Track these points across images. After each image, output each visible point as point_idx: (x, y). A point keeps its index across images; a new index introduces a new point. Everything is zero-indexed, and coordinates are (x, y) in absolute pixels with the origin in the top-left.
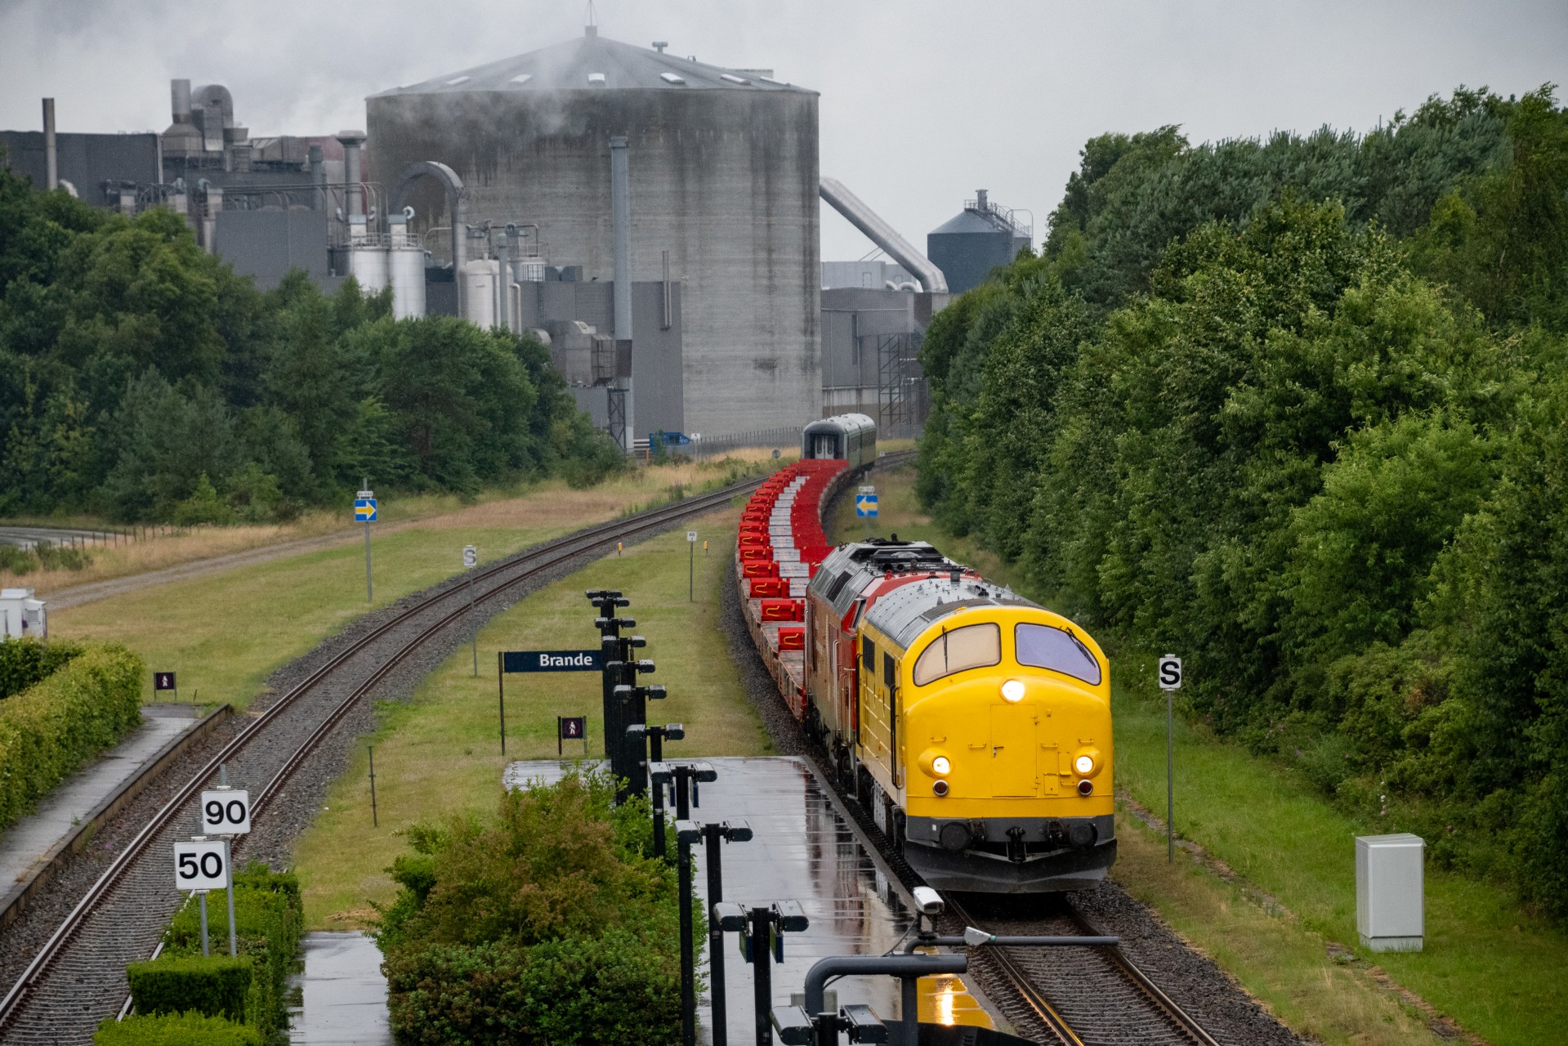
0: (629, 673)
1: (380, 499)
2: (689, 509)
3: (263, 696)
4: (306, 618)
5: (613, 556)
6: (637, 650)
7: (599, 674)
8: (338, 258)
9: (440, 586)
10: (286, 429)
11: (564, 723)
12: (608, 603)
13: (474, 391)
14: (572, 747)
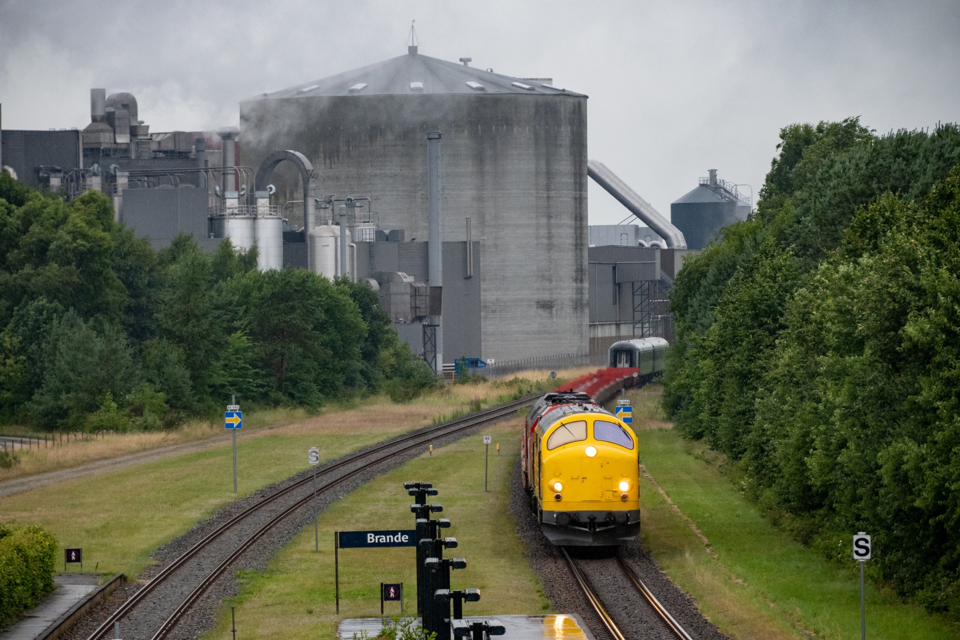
0: (437, 548)
1: (245, 411)
2: (485, 419)
3: (149, 568)
4: (184, 505)
5: (425, 455)
6: (443, 530)
7: (414, 548)
8: (216, 224)
9: (289, 480)
10: (173, 357)
11: (385, 588)
12: (421, 492)
13: (321, 327)
14: (392, 607)
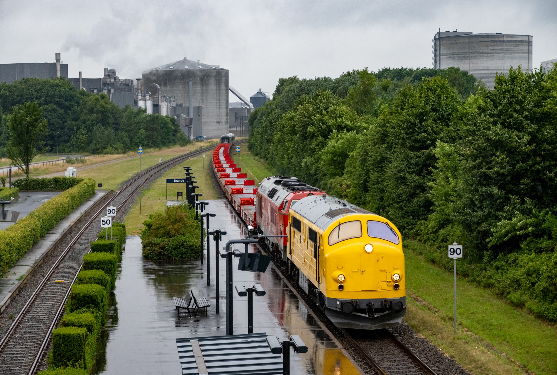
0: (191, 183)
1: (143, 149)
2: (203, 151)
3: (119, 188)
4: (128, 172)
5: (188, 160)
6: (193, 179)
7: (186, 183)
8: (136, 102)
9: (154, 166)
10: (125, 135)
11: (178, 193)
12: (187, 169)
13: (162, 128)
14: (180, 198)
